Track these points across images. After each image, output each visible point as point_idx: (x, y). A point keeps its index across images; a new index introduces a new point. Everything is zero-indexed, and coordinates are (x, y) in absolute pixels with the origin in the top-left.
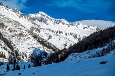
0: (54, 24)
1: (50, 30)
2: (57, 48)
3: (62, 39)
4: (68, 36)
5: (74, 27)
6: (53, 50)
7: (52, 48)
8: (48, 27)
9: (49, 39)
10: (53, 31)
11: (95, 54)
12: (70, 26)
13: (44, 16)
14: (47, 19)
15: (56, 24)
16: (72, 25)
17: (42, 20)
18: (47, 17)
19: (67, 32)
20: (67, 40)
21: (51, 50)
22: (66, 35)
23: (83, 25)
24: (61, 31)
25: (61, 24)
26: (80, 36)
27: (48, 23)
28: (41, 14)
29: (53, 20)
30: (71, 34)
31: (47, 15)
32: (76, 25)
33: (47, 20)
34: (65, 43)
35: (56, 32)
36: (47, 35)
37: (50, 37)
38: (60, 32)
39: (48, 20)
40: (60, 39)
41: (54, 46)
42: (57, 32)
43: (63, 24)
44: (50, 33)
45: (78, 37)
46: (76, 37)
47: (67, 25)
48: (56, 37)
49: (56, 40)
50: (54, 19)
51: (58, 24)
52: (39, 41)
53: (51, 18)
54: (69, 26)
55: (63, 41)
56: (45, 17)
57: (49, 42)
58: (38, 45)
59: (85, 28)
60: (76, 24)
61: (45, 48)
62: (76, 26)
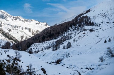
0: (13, 20)
1: (9, 25)
2: (16, 39)
3: (20, 32)
4: (24, 30)
5: (28, 23)
6: (14, 41)
7: (13, 40)
8: (8, 22)
9: (9, 32)
10: (12, 26)
11: (51, 44)
12: (25, 22)
13: (4, 13)
14: (7, 16)
15: (14, 20)
16: (26, 21)
17: (2, 17)
18: (6, 14)
19: (23, 27)
20: (24, 33)
21: (12, 41)
22: (22, 29)
23: (36, 21)
24: (18, 26)
25: (18, 20)
26: (33, 30)
27: (7, 19)
28: (2, 12)
29: (12, 17)
30: (26, 28)
31: (6, 13)
32: (30, 21)
33: (6, 17)
34: (22, 35)
35: (14, 27)
36: (7, 29)
37: (10, 30)
38: (17, 27)
39: (8, 17)
40: (18, 32)
41: (15, 38)
42: (15, 27)
43: (20, 20)
44: (10, 27)
46: (30, 30)
47: (23, 21)
48: (15, 31)
49: (14, 33)
50: (13, 16)
51: (16, 20)
52: (3, 34)
53: (10, 15)
54: (24, 22)
56: (5, 15)
57: (10, 35)
58: (2, 37)
59: (37, 23)
60: (30, 20)
61: (8, 39)
62: (30, 22)
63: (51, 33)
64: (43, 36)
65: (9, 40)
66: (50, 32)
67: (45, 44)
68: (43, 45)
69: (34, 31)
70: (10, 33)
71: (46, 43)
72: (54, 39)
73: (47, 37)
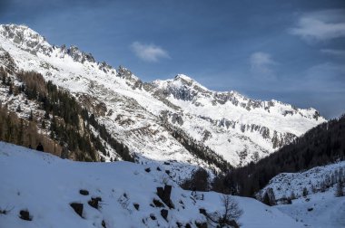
0: (214, 103)
1: (203, 118)
2: (225, 162)
3: (236, 141)
4: (248, 133)
5: (261, 110)
6: (218, 165)
7: (215, 162)
8: (199, 111)
9: (205, 139)
10: (212, 121)
12: (251, 107)
13: (190, 84)
14: (196, 91)
15: (218, 104)
16: (255, 106)
17: (183, 95)
18: (196, 87)
19: (245, 122)
20: (247, 142)
21: (213, 166)
22: (243, 131)
23: (283, 106)
24: (230, 120)
25: (229, 103)
26: (276, 132)
27: (199, 101)
28: (183, 80)
29: (211, 93)
30: (255, 127)
31: (194, 83)
32: (267, 105)
33: (195, 95)
34: (242, 149)
35: (218, 123)
36: (199, 130)
37: (207, 135)
38: (228, 124)
39: (199, 94)
40: (229, 141)
41: (220, 157)
42: (222, 124)
43: (235, 103)
44: (206, 125)
45: (271, 135)
46: (265, 134)
47: (244, 105)
48: (221, 135)
49: (220, 141)
50: (214, 92)
51: (223, 103)
52: (185, 144)
53: (206, 89)
54: (248, 109)
55: (238, 145)
56: (192, 89)
57: (207, 148)
58: (184, 155)
59: (287, 112)
60: (266, 102)
61: (200, 161)
62: (266, 108)
63: (333, 140)
64: (308, 150)
65: (203, 164)
66: (329, 138)
67: (315, 176)
68: (308, 179)
69: (278, 134)
70: (207, 143)
71: (317, 171)
72: (341, 160)
73: (320, 154)
